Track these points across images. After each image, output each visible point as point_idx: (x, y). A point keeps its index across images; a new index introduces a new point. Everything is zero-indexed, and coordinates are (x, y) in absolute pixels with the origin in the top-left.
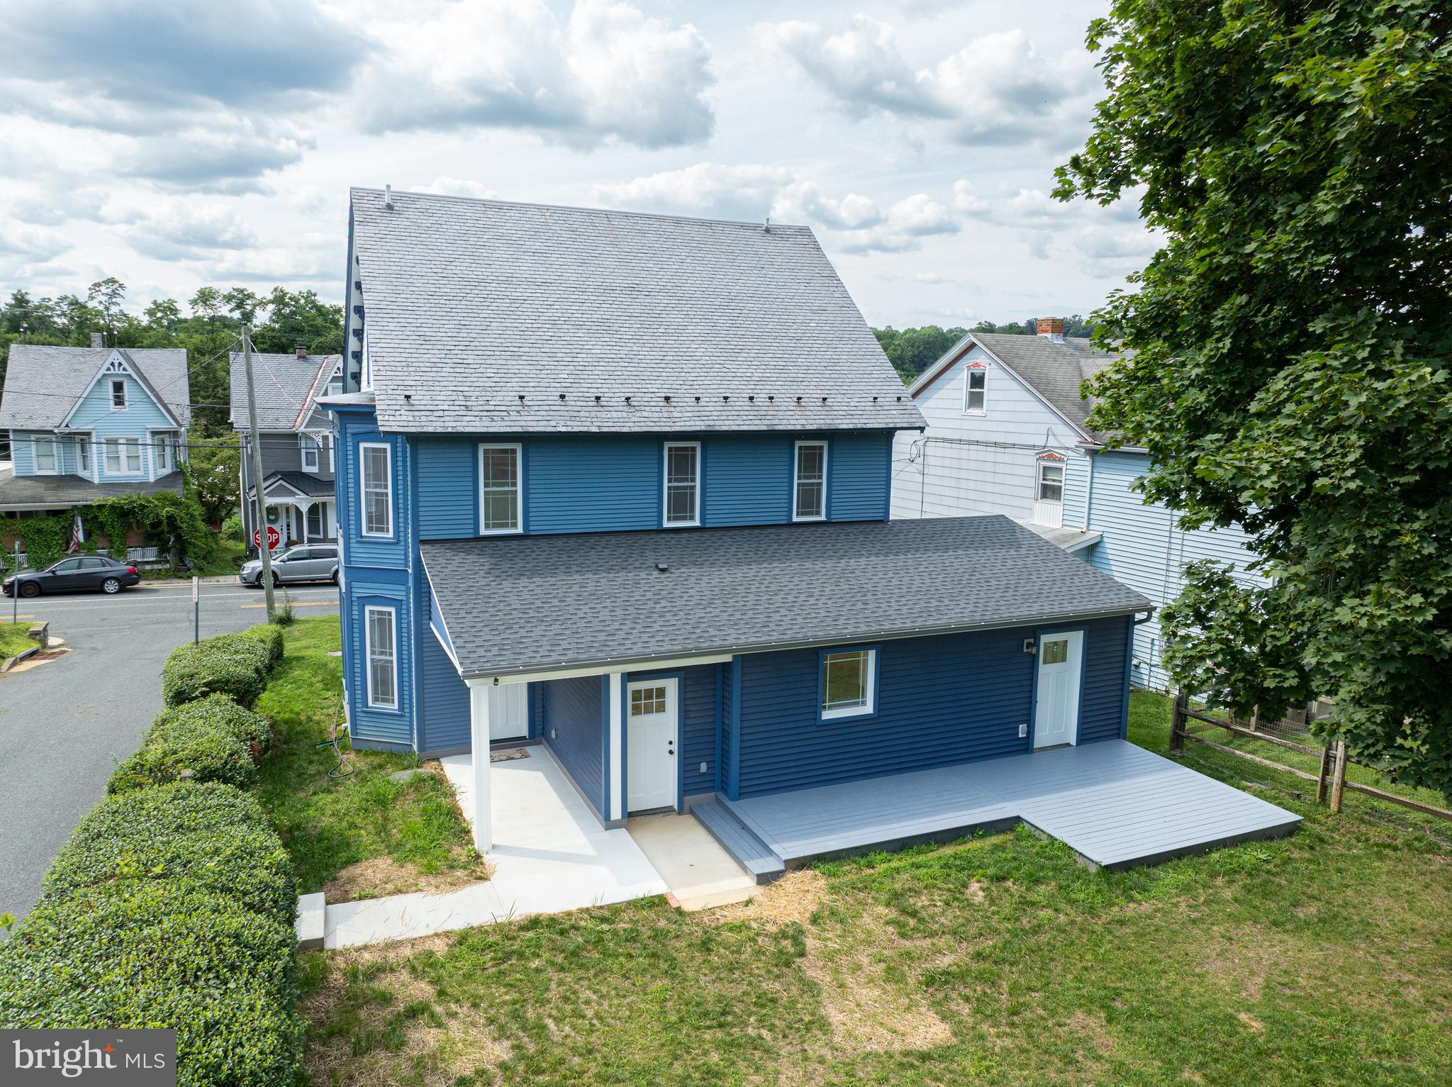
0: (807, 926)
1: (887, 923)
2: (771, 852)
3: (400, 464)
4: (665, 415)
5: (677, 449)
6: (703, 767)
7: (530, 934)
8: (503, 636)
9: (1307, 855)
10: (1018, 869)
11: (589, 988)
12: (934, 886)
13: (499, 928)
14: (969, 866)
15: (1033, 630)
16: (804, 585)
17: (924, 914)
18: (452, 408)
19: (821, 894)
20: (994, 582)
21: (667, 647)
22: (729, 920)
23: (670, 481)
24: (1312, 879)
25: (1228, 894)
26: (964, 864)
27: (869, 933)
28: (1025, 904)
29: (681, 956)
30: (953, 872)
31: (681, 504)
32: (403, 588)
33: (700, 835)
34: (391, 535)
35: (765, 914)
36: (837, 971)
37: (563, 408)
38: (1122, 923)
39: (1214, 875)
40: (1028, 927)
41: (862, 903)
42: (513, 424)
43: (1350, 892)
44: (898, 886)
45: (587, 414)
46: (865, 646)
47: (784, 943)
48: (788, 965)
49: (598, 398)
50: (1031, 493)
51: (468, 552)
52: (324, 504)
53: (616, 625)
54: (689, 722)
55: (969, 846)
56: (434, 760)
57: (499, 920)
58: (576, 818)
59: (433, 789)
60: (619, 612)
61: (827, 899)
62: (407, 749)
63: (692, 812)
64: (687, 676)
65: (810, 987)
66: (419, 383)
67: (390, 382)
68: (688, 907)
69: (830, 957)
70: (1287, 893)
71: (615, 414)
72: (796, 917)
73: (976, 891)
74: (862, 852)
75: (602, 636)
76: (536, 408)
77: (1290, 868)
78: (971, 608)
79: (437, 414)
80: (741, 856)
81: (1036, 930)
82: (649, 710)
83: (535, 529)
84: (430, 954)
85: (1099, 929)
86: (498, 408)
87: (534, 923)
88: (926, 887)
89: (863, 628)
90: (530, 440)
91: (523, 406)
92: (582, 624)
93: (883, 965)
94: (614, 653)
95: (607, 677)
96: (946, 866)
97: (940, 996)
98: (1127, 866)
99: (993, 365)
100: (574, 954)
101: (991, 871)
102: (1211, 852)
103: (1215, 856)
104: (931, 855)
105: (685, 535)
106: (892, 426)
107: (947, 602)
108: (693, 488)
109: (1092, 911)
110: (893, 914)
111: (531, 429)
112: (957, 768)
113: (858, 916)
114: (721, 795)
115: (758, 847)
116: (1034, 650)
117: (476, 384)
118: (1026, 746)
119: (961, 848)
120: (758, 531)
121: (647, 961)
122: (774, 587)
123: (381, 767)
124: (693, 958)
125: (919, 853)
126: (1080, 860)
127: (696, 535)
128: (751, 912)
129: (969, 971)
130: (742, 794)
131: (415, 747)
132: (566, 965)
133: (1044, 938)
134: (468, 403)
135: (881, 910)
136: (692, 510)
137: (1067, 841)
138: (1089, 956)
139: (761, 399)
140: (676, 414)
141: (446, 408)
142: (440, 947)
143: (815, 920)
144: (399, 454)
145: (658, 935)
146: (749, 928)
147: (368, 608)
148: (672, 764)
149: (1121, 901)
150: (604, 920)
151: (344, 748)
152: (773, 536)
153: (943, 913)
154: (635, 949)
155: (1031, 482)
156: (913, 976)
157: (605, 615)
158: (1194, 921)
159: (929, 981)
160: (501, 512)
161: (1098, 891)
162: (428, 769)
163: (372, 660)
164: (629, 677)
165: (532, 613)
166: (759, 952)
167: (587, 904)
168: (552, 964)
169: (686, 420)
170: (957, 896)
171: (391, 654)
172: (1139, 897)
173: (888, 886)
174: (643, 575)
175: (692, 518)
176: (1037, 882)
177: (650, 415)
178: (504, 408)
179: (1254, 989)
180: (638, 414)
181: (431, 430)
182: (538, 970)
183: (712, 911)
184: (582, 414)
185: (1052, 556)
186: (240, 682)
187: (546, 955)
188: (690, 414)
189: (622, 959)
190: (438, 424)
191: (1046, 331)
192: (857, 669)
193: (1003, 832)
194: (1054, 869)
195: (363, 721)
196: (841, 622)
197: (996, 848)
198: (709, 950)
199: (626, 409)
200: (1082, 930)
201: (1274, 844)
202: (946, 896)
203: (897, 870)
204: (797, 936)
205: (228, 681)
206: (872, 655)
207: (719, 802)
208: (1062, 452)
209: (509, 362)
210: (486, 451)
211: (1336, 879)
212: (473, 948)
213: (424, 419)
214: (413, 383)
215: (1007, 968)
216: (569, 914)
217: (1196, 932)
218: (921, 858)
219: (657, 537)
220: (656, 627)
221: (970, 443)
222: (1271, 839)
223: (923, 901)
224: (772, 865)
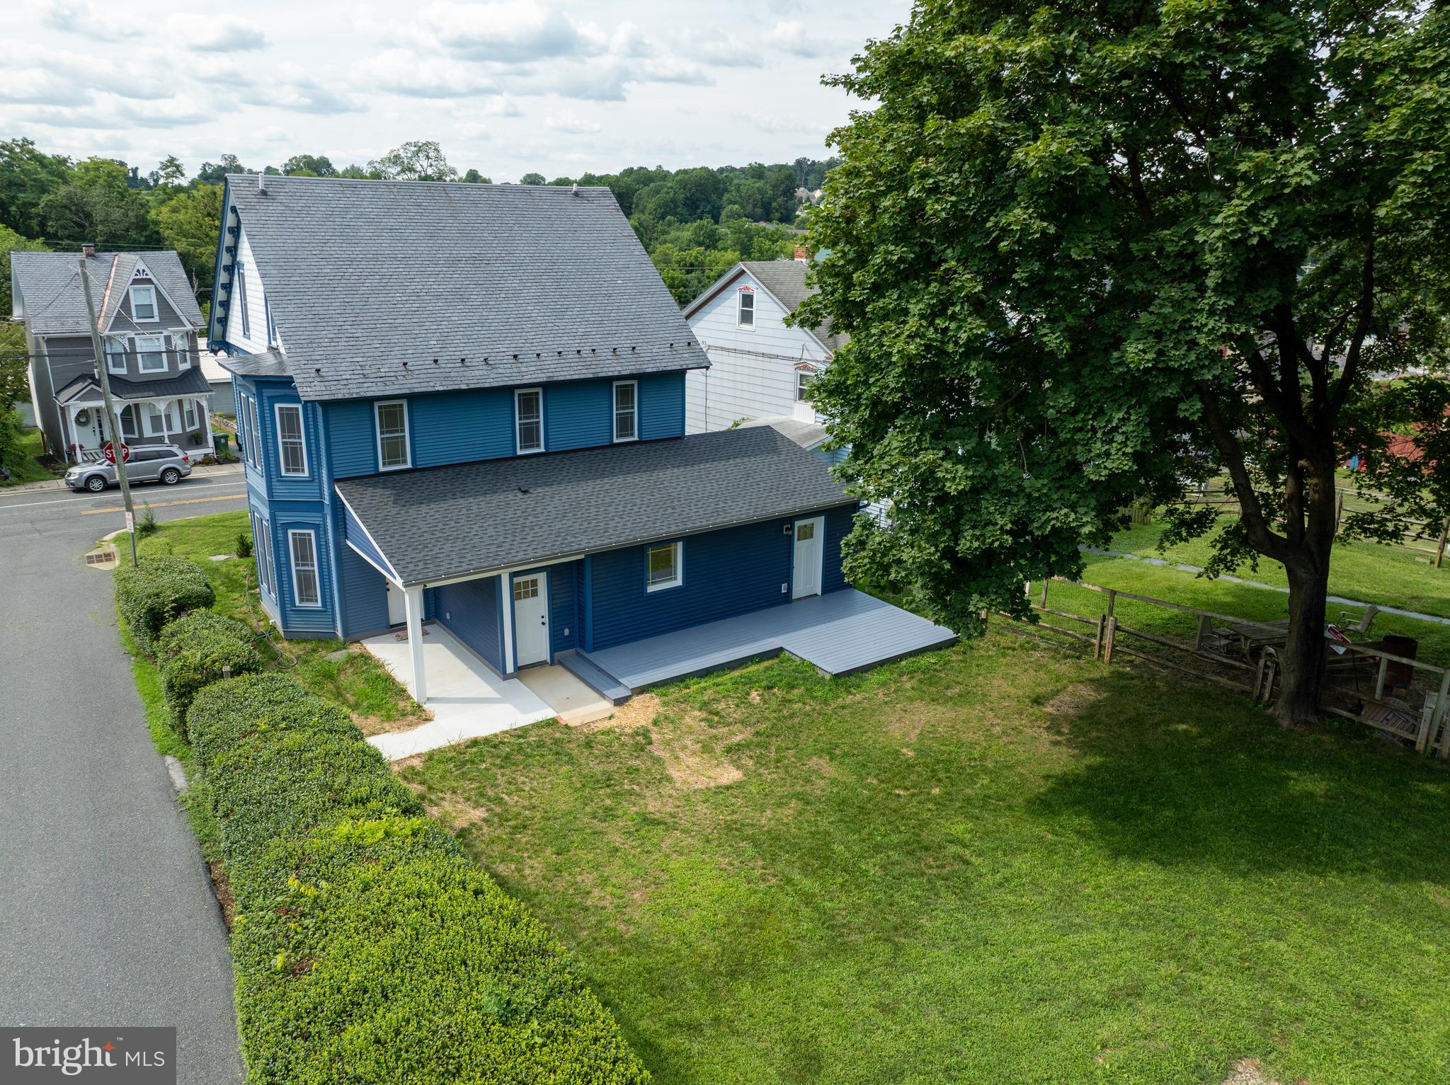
0: (651, 727)
1: (701, 720)
2: (620, 684)
3: (311, 419)
4: (515, 370)
5: (524, 394)
6: (567, 632)
7: (475, 750)
8: (423, 553)
9: (960, 658)
10: (781, 681)
11: (522, 775)
12: (729, 696)
13: (453, 748)
14: (750, 682)
15: (789, 520)
16: (628, 497)
17: (723, 713)
18: (353, 377)
19: (657, 707)
20: (762, 485)
21: (540, 553)
22: (600, 728)
23: (520, 419)
24: (960, 672)
25: (908, 686)
26: (747, 681)
27: (690, 727)
28: (785, 701)
29: (575, 752)
30: (740, 687)
31: (530, 436)
32: (320, 515)
33: (569, 679)
34: (306, 474)
35: (623, 723)
36: (672, 750)
37: (437, 370)
38: (843, 707)
39: (901, 675)
40: (786, 714)
41: (685, 711)
42: (401, 386)
43: (981, 678)
44: (706, 698)
45: (456, 374)
46: (674, 540)
47: (638, 738)
48: (642, 750)
49: (463, 360)
50: (792, 395)
51: (375, 486)
52: (137, 406)
53: (501, 539)
54: (555, 601)
55: (750, 669)
56: (356, 642)
57: (453, 743)
58: (479, 674)
59: (366, 664)
60: (500, 528)
61: (661, 710)
62: (332, 635)
63: (560, 663)
64: (553, 571)
65: (658, 761)
66: (323, 357)
67: (300, 358)
68: (572, 724)
69: (668, 743)
70: (944, 682)
71: (477, 373)
72: (644, 723)
73: (755, 697)
74: (681, 679)
75: (493, 549)
76: (417, 372)
77: (948, 667)
78: (746, 506)
79: (342, 383)
80: (599, 688)
81: (792, 716)
82: (526, 596)
83: (421, 464)
84: (413, 768)
85: (829, 712)
86: (388, 374)
87: (475, 743)
88: (723, 697)
89: (674, 528)
90: (414, 399)
91: (407, 370)
92: (476, 540)
93: (700, 745)
94: (505, 561)
95: (499, 576)
96: (736, 683)
97: (735, 757)
98: (849, 673)
99: (760, 290)
100: (506, 758)
101: (764, 684)
102: (901, 660)
103: (904, 663)
104: (725, 677)
105: (535, 459)
106: (685, 367)
107: (730, 503)
108: (538, 423)
109: (826, 702)
110: (704, 715)
111: (416, 390)
112: (740, 617)
113: (682, 718)
114: (580, 650)
115: (612, 682)
116: (790, 533)
117: (367, 355)
118: (787, 599)
119: (745, 671)
120: (588, 453)
121: (554, 757)
122: (607, 500)
123: (314, 651)
124: (582, 753)
125: (718, 676)
126: (820, 672)
127: (542, 459)
128: (613, 722)
129: (752, 742)
130: (596, 647)
131: (340, 633)
132: (503, 764)
133: (796, 720)
134: (365, 372)
135: (697, 713)
136: (538, 440)
137: (811, 660)
138: (822, 728)
139: (586, 351)
140: (523, 369)
141: (348, 377)
142: (416, 763)
143: (655, 723)
144: (310, 412)
145: (556, 742)
146: (615, 732)
147: (290, 532)
148: (545, 631)
149: (844, 695)
150: (520, 737)
151: (277, 639)
152: (600, 457)
153: (735, 712)
154: (545, 751)
155: (791, 387)
156: (718, 749)
157: (491, 531)
158: (886, 703)
159: (729, 750)
160: (394, 452)
161: (830, 690)
162: (355, 649)
163: (297, 571)
164: (513, 575)
165: (439, 534)
166: (624, 745)
167: (507, 728)
168: (494, 765)
169: (531, 373)
170: (743, 700)
171: (313, 565)
172: (855, 691)
173: (699, 698)
174: (511, 497)
175: (538, 446)
176: (793, 687)
177: (504, 371)
178: (393, 374)
179: (914, 735)
180: (495, 371)
181: (340, 396)
182: (486, 769)
183: (588, 725)
184: (452, 374)
185: (804, 460)
186: (199, 596)
187: (489, 760)
188: (534, 368)
189: (538, 758)
190: (345, 391)
191: (801, 257)
192: (670, 555)
193: (772, 658)
194: (804, 679)
195: (292, 617)
196: (658, 525)
197: (767, 669)
198: (592, 747)
199: (485, 367)
200: (819, 714)
201: (942, 652)
202: (737, 701)
203: (705, 689)
204: (645, 733)
205: (190, 597)
206: (680, 545)
207: (578, 654)
208: (814, 364)
209: (389, 333)
210: (380, 407)
211: (975, 670)
212: (440, 762)
213: (333, 388)
214: (319, 357)
215: (774, 739)
216: (496, 735)
217: (887, 709)
218: (719, 680)
219: (514, 463)
220: (530, 538)
221: (743, 352)
222: (940, 649)
223: (722, 705)
224: (622, 692)
